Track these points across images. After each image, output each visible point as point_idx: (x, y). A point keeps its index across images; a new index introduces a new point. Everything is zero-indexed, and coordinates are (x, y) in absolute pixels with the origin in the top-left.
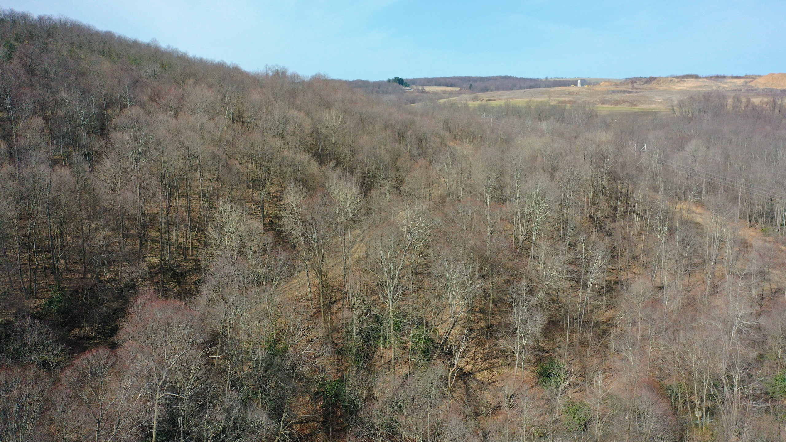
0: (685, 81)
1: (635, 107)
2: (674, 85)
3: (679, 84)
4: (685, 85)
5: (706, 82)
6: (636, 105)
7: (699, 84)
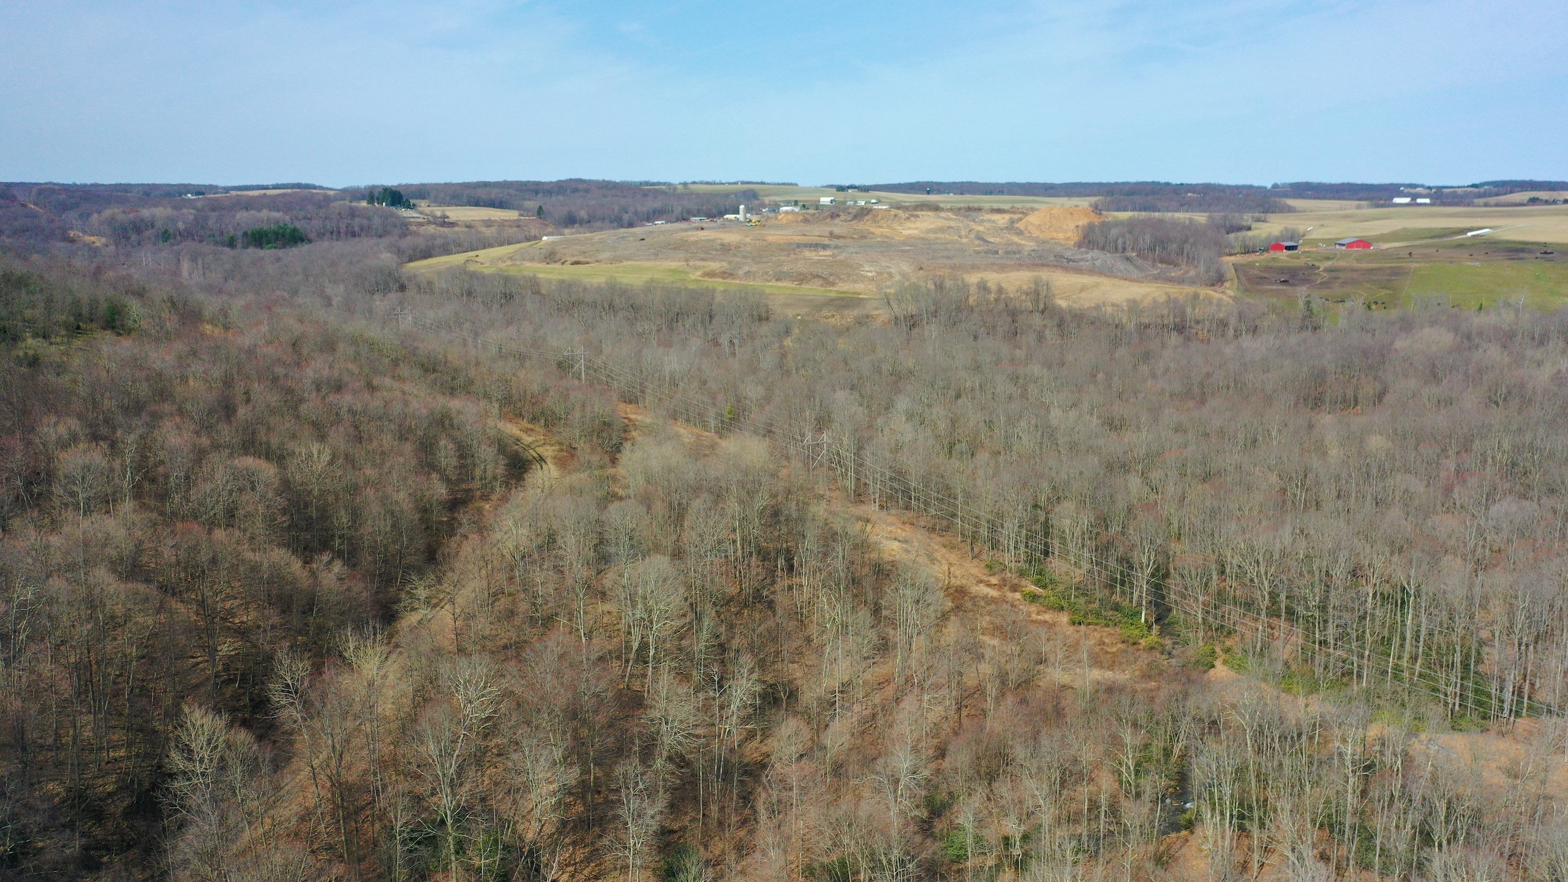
0: (917, 216)
1: (831, 288)
2: (901, 224)
3: (908, 224)
4: (918, 225)
5: (951, 219)
6: (833, 284)
7: (940, 223)
